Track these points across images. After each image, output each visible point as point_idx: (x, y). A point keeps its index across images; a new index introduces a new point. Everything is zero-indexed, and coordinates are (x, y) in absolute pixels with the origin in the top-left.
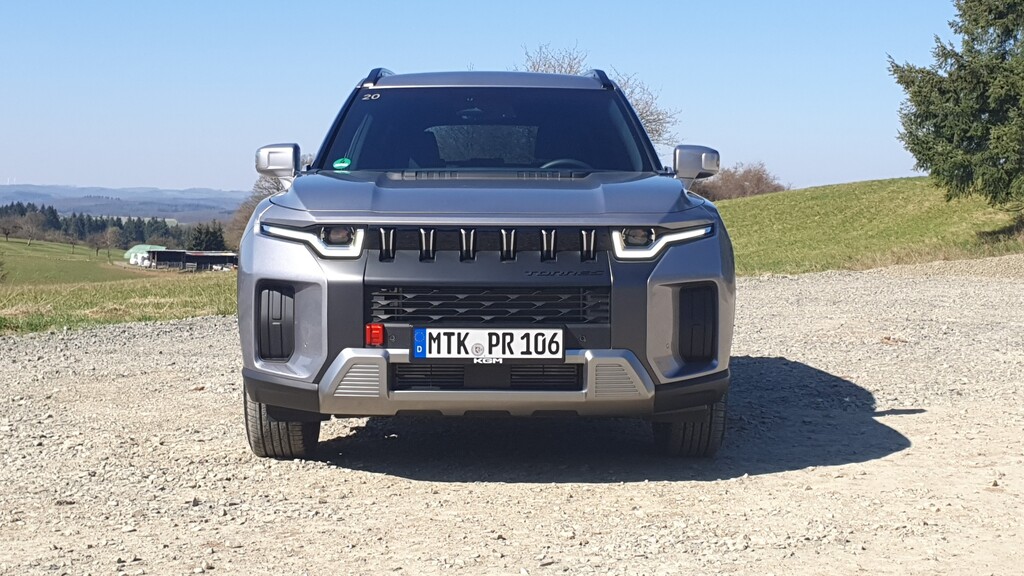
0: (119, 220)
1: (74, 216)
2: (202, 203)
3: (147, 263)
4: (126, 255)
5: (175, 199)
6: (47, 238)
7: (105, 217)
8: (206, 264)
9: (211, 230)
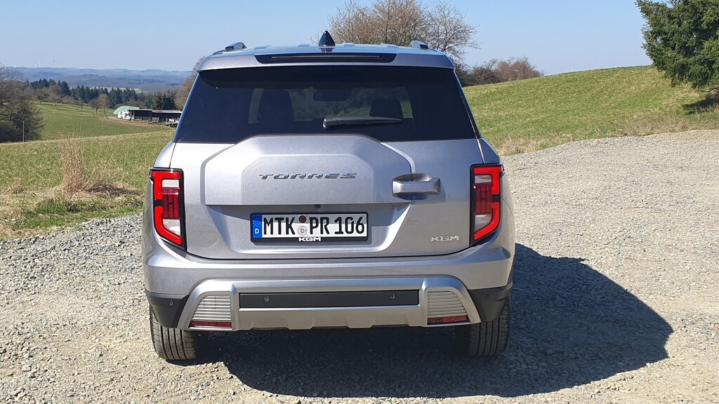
0: (106, 89)
1: (79, 87)
2: (155, 78)
3: (128, 117)
4: (115, 113)
5: (139, 76)
6: (64, 101)
7: (97, 88)
8: (165, 118)
9: (167, 97)
